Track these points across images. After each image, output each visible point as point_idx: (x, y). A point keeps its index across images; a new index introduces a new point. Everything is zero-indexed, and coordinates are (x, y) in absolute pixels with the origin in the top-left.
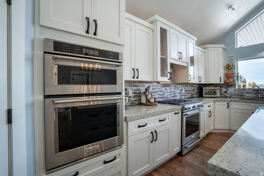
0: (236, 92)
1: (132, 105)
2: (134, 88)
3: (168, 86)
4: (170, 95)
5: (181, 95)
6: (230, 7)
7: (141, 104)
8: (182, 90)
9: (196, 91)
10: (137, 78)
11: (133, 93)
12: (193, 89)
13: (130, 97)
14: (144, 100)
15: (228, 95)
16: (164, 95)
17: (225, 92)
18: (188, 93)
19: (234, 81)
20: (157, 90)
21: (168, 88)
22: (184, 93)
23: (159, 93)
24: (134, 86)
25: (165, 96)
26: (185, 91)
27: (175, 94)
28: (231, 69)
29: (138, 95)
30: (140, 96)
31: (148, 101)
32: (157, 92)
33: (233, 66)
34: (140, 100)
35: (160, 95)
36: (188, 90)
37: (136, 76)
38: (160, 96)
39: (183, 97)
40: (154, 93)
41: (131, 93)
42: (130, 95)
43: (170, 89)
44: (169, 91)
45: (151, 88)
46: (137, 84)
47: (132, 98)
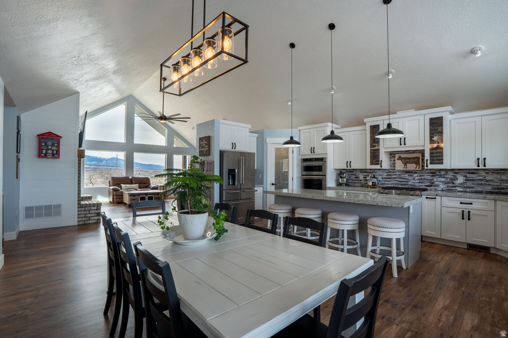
1: (363, 187)
3: (415, 173)
8: (454, 179)
11: (364, 178)
13: (361, 180)
16: (407, 182)
20: (394, 177)
21: (415, 175)
22: (461, 184)
24: (365, 172)
25: (410, 183)
32: (394, 178)
35: (399, 181)
37: (349, 166)
38: (399, 183)
39: (459, 189)
40: (389, 178)
41: (361, 177)
42: (360, 179)
43: (421, 176)
44: (417, 178)
45: (386, 174)
46: (368, 171)
47: (362, 182)
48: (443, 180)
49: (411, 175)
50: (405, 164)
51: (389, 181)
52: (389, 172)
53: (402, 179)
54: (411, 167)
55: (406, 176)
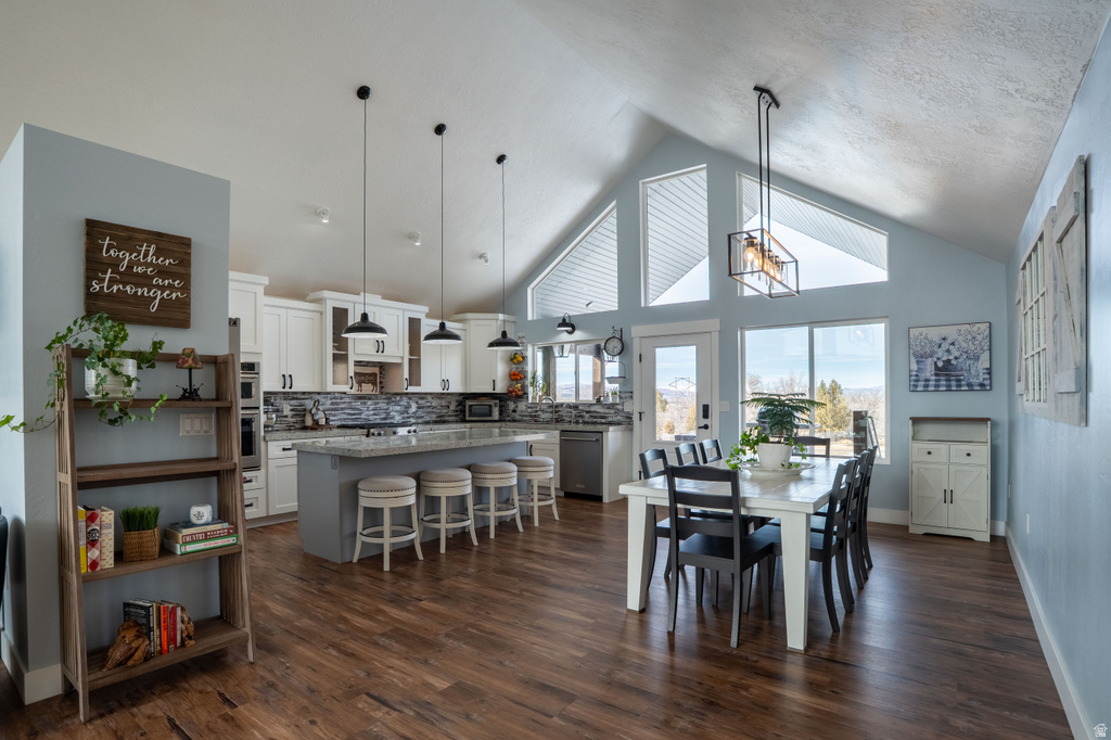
0: (529, 410)
2: (294, 402)
3: (371, 399)
4: (375, 414)
5: (406, 415)
6: (481, 256)
7: (305, 428)
8: (408, 407)
9: (453, 407)
10: (291, 388)
11: (291, 410)
12: (444, 404)
13: (286, 416)
14: (309, 422)
15: (518, 417)
16: (360, 414)
17: (514, 411)
18: (429, 413)
19: (524, 387)
20: (343, 406)
21: (369, 402)
22: (414, 413)
23: (346, 411)
24: (294, 399)
25: (363, 416)
26: (418, 408)
27: (388, 414)
28: (519, 362)
29: (300, 413)
30: (304, 415)
31: (316, 422)
32: (342, 409)
33: (523, 358)
34: (303, 421)
35: (349, 414)
36: (429, 407)
37: (288, 385)
38: (349, 417)
39: (413, 420)
40: (335, 410)
41: (287, 410)
42: (285, 413)
43: (376, 404)
44: (371, 407)
45: (329, 402)
46: (299, 396)
47: (289, 419)
48: (398, 408)
49: (365, 403)
50: (360, 383)
51: (334, 415)
52: (335, 398)
53: (354, 409)
54: (367, 389)
55: (358, 404)
